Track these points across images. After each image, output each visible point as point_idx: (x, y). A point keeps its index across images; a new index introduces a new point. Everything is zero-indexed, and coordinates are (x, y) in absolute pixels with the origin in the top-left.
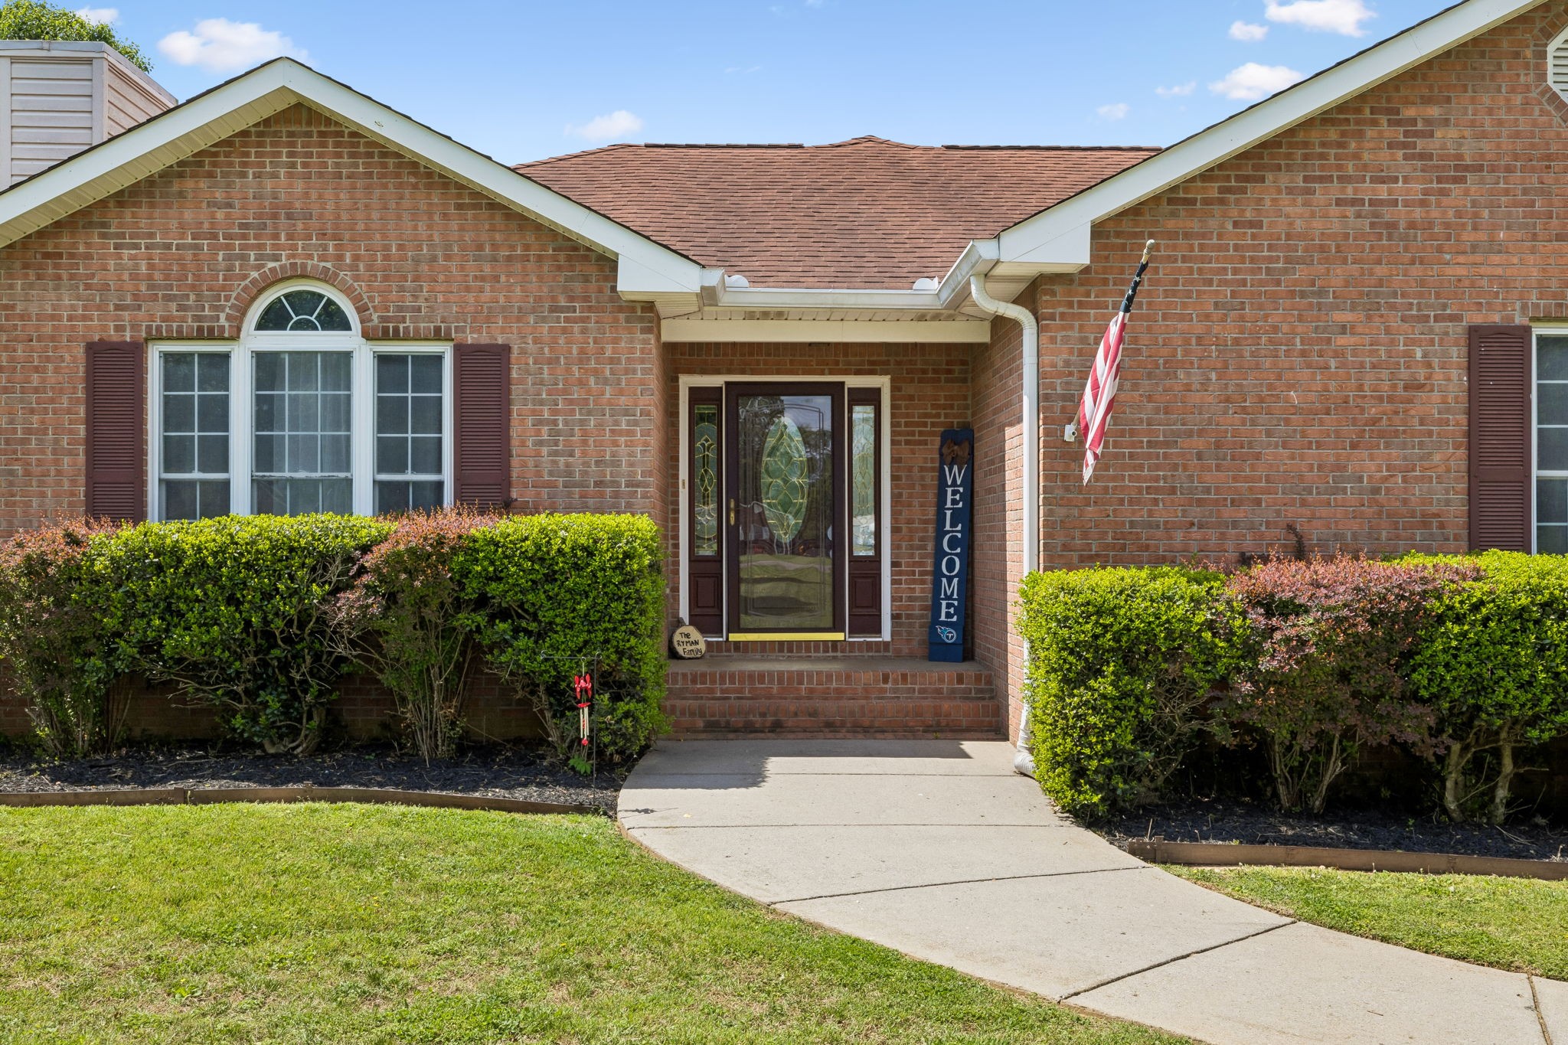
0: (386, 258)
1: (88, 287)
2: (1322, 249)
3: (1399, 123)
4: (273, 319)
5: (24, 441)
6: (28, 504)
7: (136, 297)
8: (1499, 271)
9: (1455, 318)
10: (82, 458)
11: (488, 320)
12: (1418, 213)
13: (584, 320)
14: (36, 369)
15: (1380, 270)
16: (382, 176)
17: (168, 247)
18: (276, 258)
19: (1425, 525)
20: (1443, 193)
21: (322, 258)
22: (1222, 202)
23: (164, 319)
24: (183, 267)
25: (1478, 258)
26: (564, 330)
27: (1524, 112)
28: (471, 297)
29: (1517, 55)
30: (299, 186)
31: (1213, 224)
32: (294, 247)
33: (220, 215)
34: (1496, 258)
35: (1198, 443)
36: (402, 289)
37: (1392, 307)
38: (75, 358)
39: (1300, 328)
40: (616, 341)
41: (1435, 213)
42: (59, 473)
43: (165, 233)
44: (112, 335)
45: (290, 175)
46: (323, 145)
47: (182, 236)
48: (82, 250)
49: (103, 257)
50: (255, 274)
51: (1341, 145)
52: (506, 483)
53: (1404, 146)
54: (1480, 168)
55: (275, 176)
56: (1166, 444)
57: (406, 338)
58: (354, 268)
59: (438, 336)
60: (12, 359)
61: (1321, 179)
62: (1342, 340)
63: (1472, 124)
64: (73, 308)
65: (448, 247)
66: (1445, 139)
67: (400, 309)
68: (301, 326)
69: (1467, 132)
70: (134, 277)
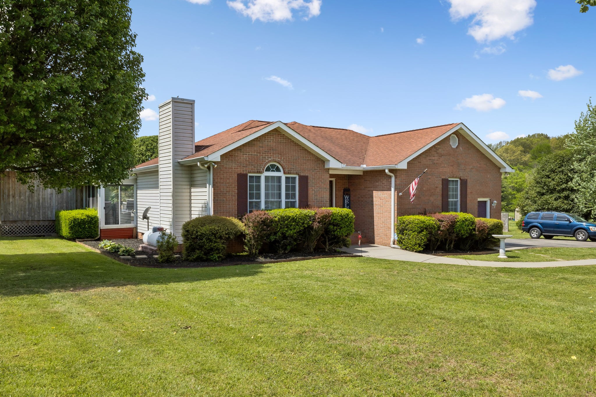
0: (289, 159)
1: (238, 162)
4: (268, 170)
5: (226, 194)
6: (227, 207)
7: (246, 165)
8: (445, 170)
10: (237, 197)
11: (305, 171)
13: (319, 171)
14: (228, 179)
16: (288, 143)
17: (252, 155)
18: (271, 158)
21: (278, 158)
23: (251, 169)
24: (255, 159)
25: (443, 168)
26: (316, 173)
28: (302, 167)
30: (274, 144)
32: (273, 156)
33: (261, 149)
34: (445, 168)
36: (291, 165)
37: (434, 175)
38: (235, 176)
40: (324, 175)
41: (439, 161)
42: (232, 200)
43: (251, 152)
44: (242, 172)
45: (273, 142)
46: (278, 136)
47: (255, 153)
48: (236, 155)
49: (240, 156)
50: (267, 161)
52: (307, 202)
55: (270, 142)
57: (292, 174)
58: (283, 160)
59: (297, 174)
60: (224, 177)
62: (429, 180)
64: (235, 166)
65: (298, 157)
67: (291, 168)
68: (273, 171)
70: (246, 160)
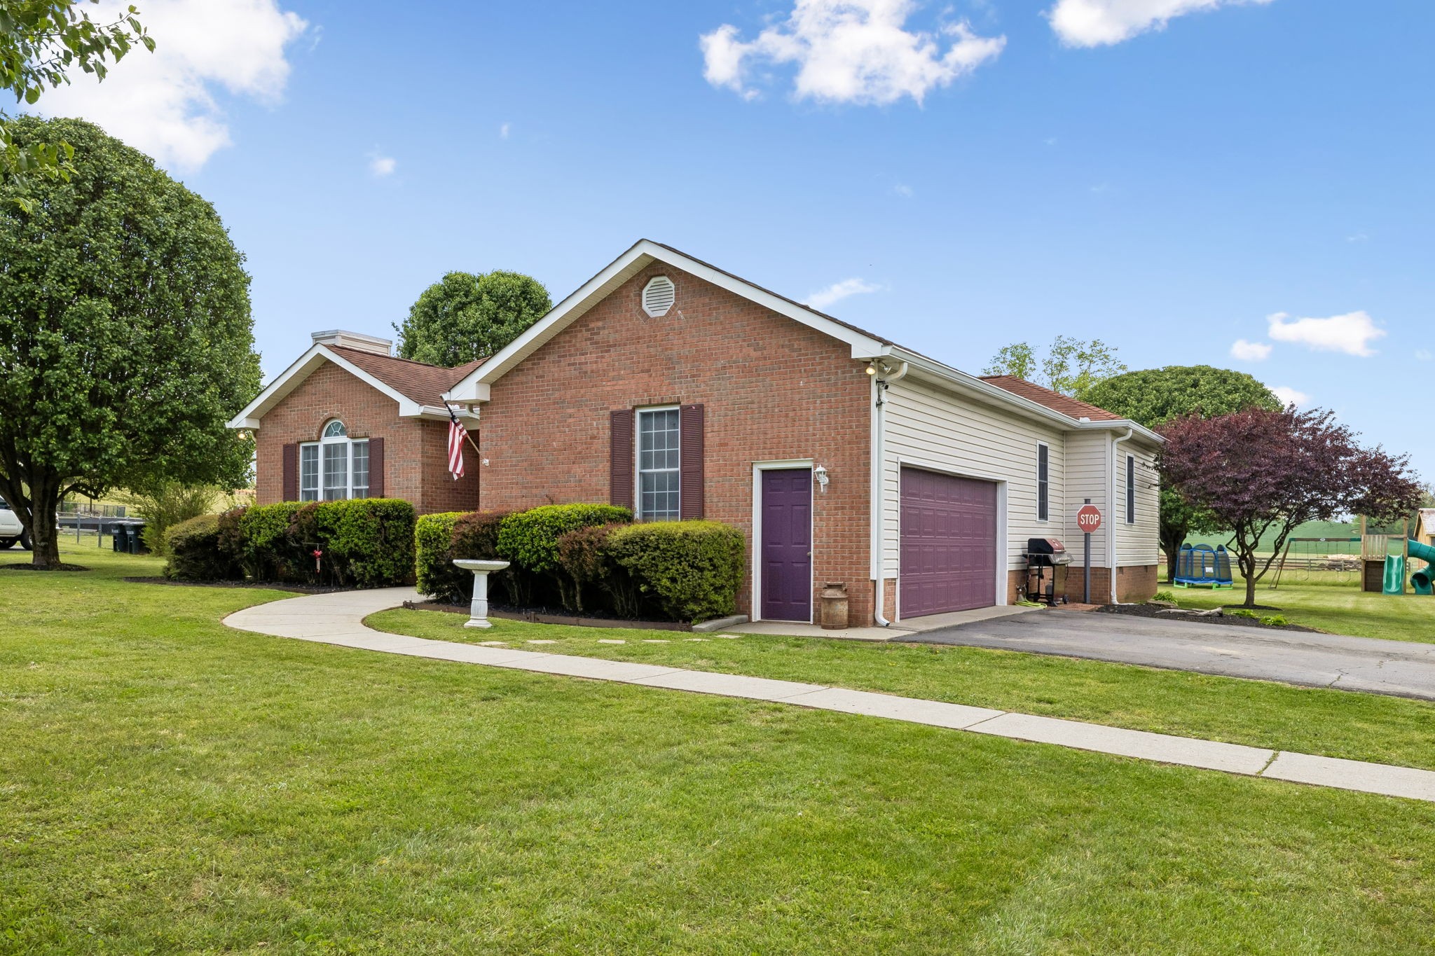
2: (564, 384)
3: (588, 330)
8: (621, 387)
9: (607, 408)
12: (594, 366)
15: (582, 391)
19: (597, 494)
20: (603, 357)
22: (532, 369)
25: (614, 383)
27: (631, 320)
29: (628, 297)
31: (530, 377)
33: (313, 398)
34: (621, 382)
35: (525, 464)
37: (586, 406)
39: (557, 416)
41: (600, 366)
43: (301, 406)
45: (330, 382)
49: (287, 415)
51: (570, 342)
53: (590, 339)
54: (615, 345)
55: (326, 382)
56: (516, 466)
61: (563, 356)
62: (570, 420)
63: (613, 327)
64: (280, 433)
66: (604, 333)
68: (335, 434)
69: (611, 331)
